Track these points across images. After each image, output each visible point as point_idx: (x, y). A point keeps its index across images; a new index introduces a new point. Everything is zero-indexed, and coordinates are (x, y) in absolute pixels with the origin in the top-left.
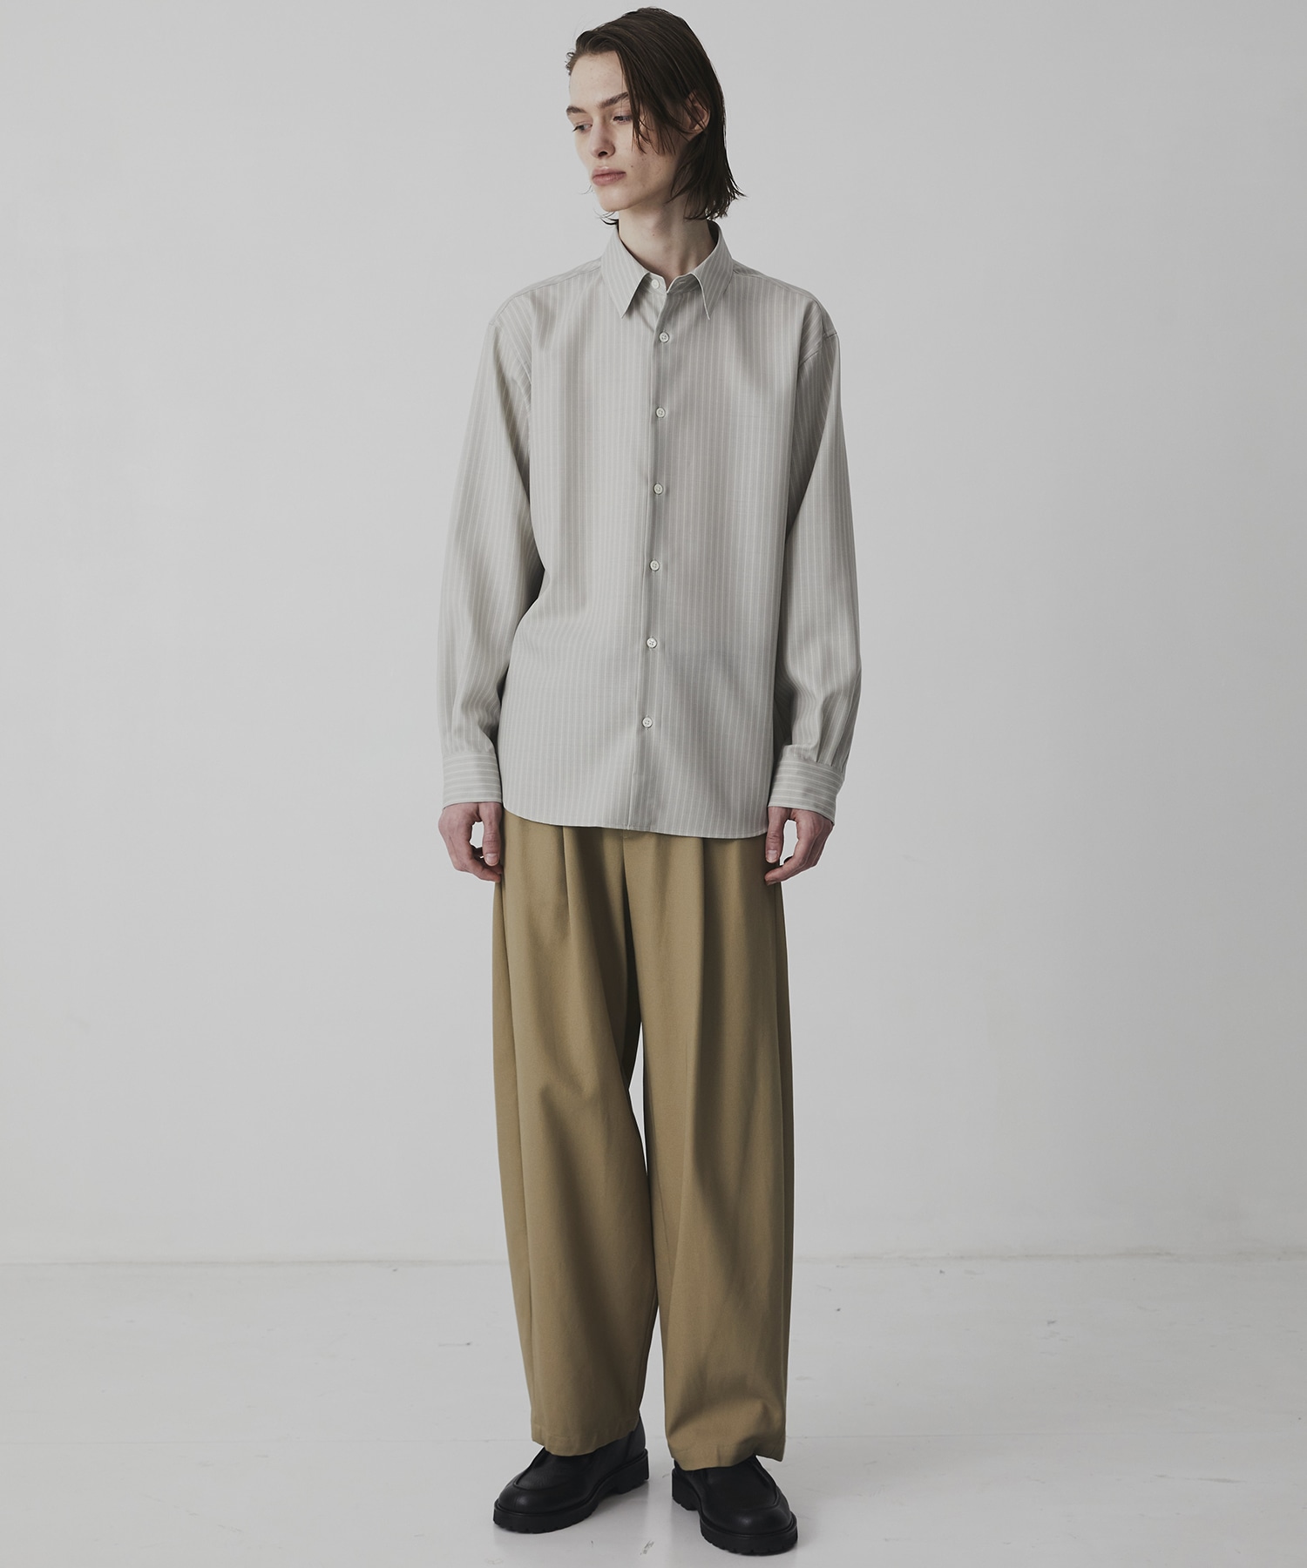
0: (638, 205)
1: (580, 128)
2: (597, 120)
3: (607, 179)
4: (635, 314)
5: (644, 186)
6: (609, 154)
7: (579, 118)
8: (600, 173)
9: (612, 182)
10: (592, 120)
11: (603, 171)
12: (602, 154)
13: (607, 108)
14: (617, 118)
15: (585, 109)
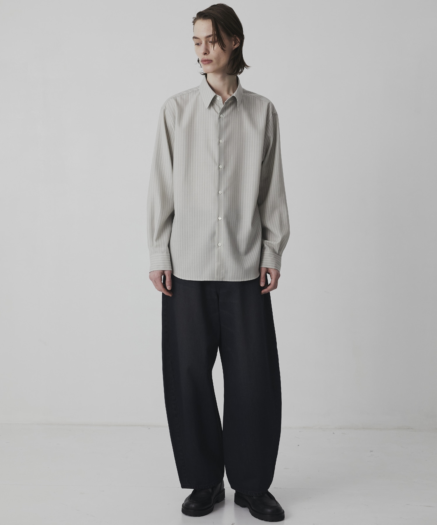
0: (216, 72)
1: (198, 44)
2: (204, 42)
3: (206, 62)
4: (212, 108)
5: (218, 65)
6: (207, 53)
7: (197, 41)
8: (204, 60)
9: (208, 63)
10: (202, 42)
11: (205, 59)
12: (205, 54)
13: (208, 38)
14: (210, 42)
15: (200, 38)
